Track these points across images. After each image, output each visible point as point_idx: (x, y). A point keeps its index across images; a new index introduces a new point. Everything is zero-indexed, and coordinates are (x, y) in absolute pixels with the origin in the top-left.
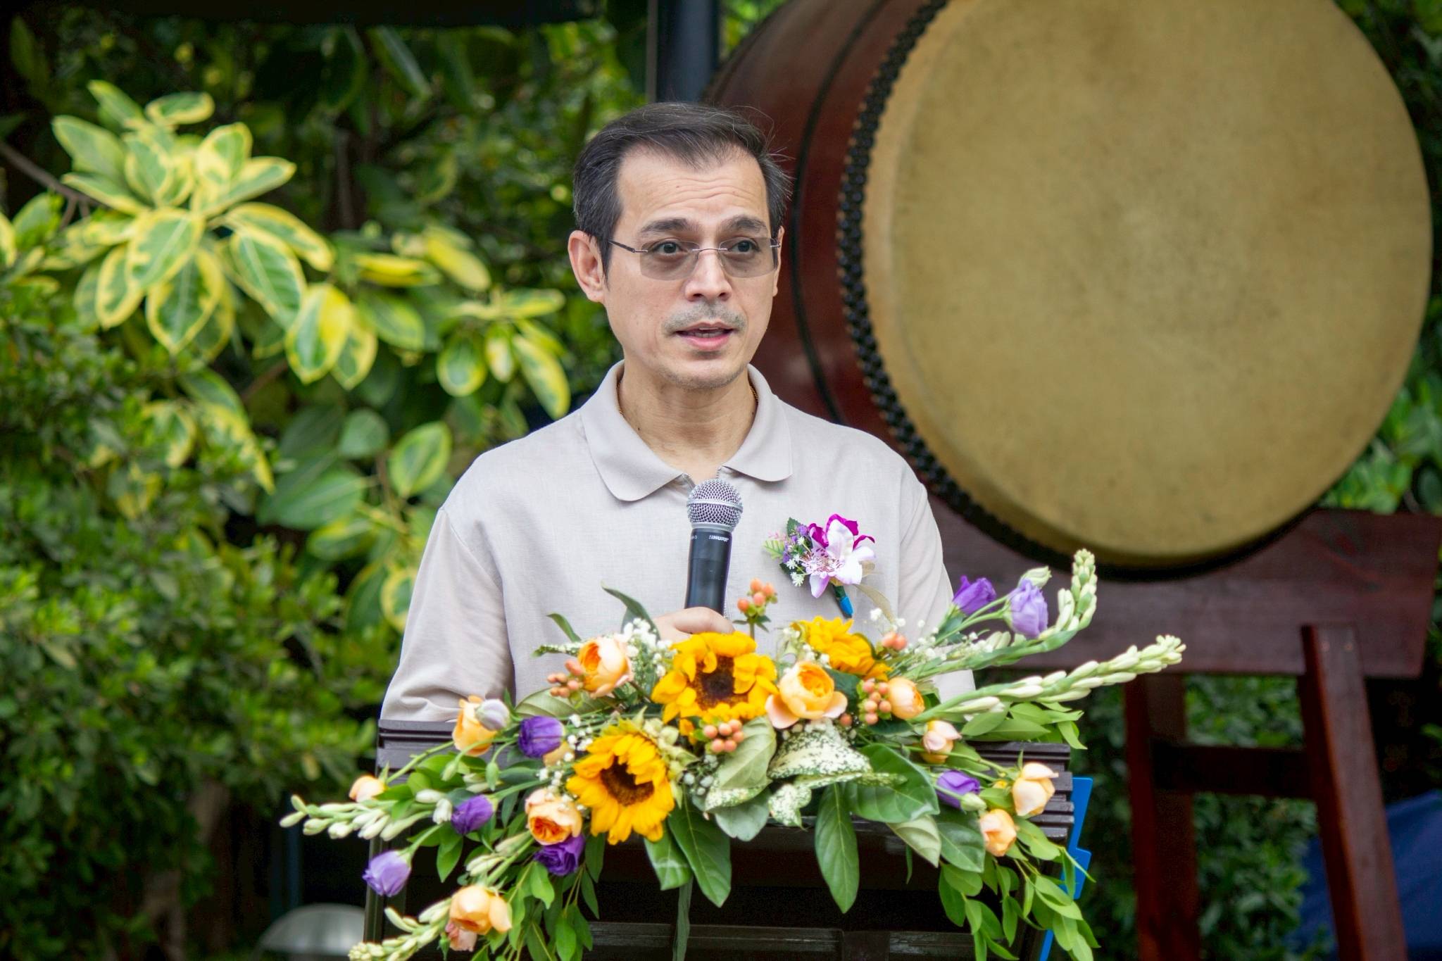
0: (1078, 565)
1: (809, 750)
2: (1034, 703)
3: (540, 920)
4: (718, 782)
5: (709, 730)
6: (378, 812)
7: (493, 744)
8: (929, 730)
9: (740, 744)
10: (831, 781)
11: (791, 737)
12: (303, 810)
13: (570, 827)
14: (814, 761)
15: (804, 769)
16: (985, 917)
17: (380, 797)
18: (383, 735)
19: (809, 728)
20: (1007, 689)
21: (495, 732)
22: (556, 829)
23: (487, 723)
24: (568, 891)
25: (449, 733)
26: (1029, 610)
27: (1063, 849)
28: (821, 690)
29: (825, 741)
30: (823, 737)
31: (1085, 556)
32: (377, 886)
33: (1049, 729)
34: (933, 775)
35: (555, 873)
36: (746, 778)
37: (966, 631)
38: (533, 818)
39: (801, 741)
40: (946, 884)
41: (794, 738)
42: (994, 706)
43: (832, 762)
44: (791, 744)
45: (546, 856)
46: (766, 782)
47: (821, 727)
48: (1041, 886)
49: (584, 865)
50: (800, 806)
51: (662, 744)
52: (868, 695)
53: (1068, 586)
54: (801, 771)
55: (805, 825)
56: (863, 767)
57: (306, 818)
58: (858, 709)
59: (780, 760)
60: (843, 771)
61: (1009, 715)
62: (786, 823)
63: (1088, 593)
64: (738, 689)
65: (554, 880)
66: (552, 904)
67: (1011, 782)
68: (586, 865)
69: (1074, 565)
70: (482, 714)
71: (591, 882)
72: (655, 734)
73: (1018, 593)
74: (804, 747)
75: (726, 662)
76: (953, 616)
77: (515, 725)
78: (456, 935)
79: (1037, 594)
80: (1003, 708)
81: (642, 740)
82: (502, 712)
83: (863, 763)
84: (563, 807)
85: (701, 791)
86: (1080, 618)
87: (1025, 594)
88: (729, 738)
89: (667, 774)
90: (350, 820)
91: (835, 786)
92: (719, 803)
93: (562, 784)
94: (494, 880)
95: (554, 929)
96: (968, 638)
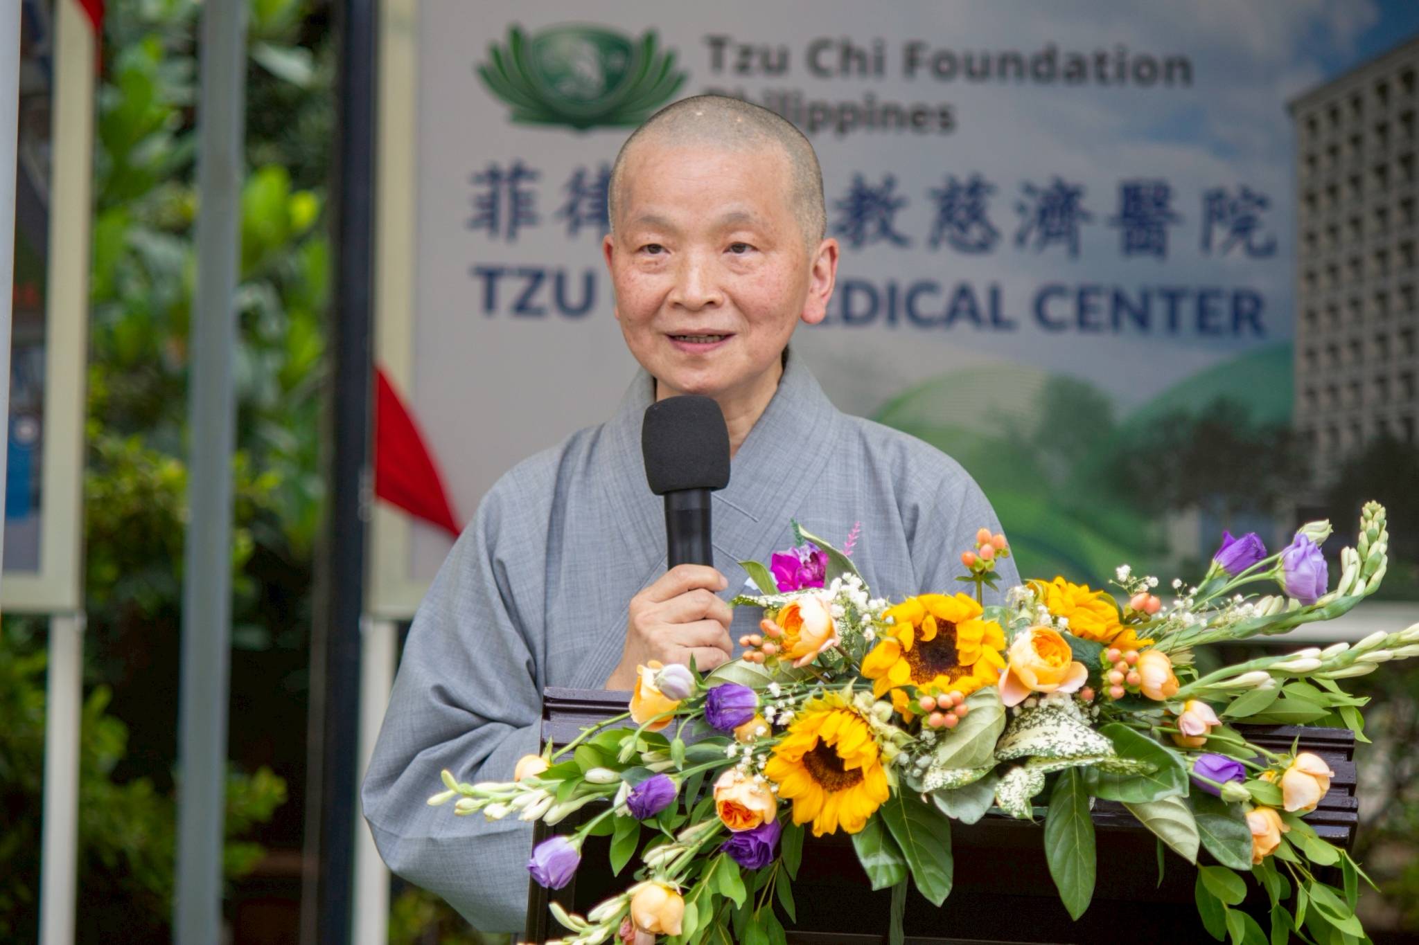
0: (1366, 520)
1: (1044, 728)
2: (1310, 681)
3: (728, 923)
4: (938, 762)
5: (926, 701)
6: (542, 793)
7: (676, 717)
8: (1185, 710)
9: (962, 719)
10: (1068, 765)
11: (1023, 713)
12: (453, 788)
13: (762, 811)
14: (1049, 741)
15: (1036, 749)
16: (1248, 929)
17: (543, 776)
18: (548, 704)
19: (1044, 703)
20: (1277, 663)
21: (678, 702)
22: (748, 815)
23: (669, 691)
24: (761, 891)
25: (626, 704)
26: (1304, 569)
27: (1343, 851)
28: (1058, 659)
29: (1063, 719)
30: (1061, 714)
31: (1374, 508)
32: (543, 876)
33: (1330, 711)
34: (1189, 758)
35: (746, 867)
36: (970, 756)
37: (1231, 593)
38: (721, 802)
39: (1035, 717)
40: (1204, 890)
41: (1027, 714)
42: (1263, 681)
43: (1070, 743)
44: (1023, 720)
45: (735, 846)
46: (993, 763)
47: (1059, 702)
48: (1315, 895)
49: (780, 860)
50: (1031, 796)
51: (875, 722)
52: (1113, 664)
53: (1353, 543)
54: (1033, 752)
55: (1035, 817)
56: (1105, 751)
57: (459, 796)
58: (1102, 681)
59: (1010, 739)
60: (1082, 753)
61: (1281, 695)
62: (1015, 814)
63: (1378, 553)
64: (963, 662)
65: (746, 876)
66: (744, 904)
67: (1282, 771)
68: (782, 859)
69: (1362, 519)
70: (663, 680)
71: (788, 881)
72: (866, 709)
73: (1293, 549)
74: (1038, 725)
75: (947, 628)
76: (1216, 577)
77: (701, 695)
78: (632, 938)
79: (1314, 551)
80: (1274, 685)
81: (852, 717)
82: (686, 678)
83: (1106, 746)
84: (755, 788)
85: (917, 772)
86: (1367, 583)
87: (1300, 551)
88: (950, 712)
89: (879, 756)
90: (509, 802)
91: (1073, 770)
92: (940, 784)
93: (753, 762)
94: (676, 873)
95: (743, 932)
96: (1232, 602)
